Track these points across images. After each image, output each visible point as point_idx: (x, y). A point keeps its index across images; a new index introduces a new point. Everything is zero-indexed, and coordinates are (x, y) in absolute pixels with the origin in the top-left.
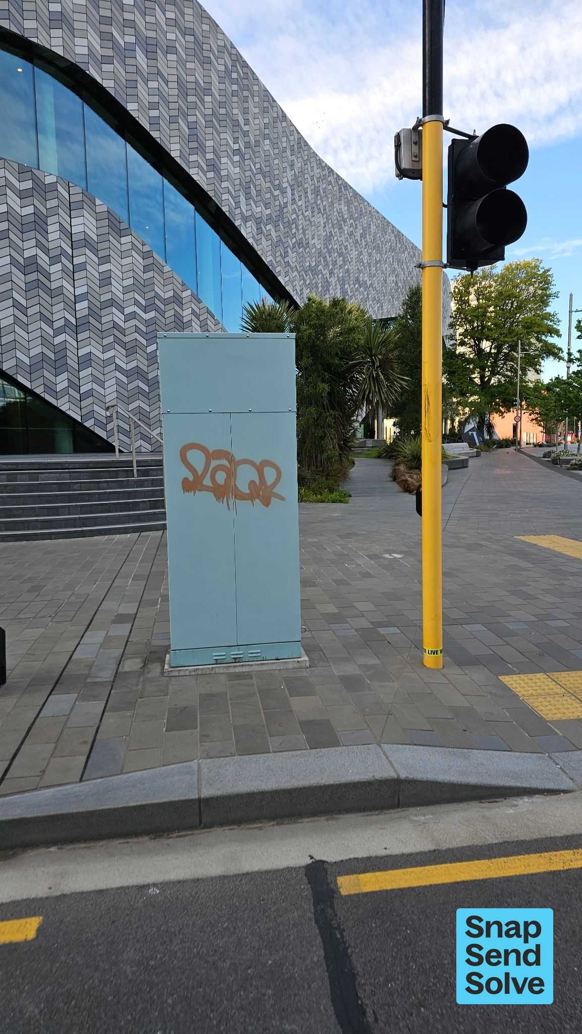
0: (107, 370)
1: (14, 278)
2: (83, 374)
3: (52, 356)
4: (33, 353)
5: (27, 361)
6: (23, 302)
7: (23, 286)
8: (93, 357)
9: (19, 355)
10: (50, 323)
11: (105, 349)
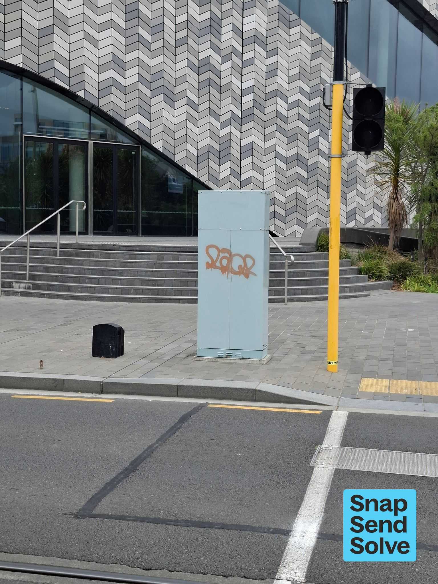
1: (189, 79)
2: (244, 163)
3: (217, 147)
4: (201, 145)
5: (195, 152)
6: (196, 100)
7: (196, 85)
8: (255, 146)
9: (189, 147)
10: (217, 117)
11: (266, 138)
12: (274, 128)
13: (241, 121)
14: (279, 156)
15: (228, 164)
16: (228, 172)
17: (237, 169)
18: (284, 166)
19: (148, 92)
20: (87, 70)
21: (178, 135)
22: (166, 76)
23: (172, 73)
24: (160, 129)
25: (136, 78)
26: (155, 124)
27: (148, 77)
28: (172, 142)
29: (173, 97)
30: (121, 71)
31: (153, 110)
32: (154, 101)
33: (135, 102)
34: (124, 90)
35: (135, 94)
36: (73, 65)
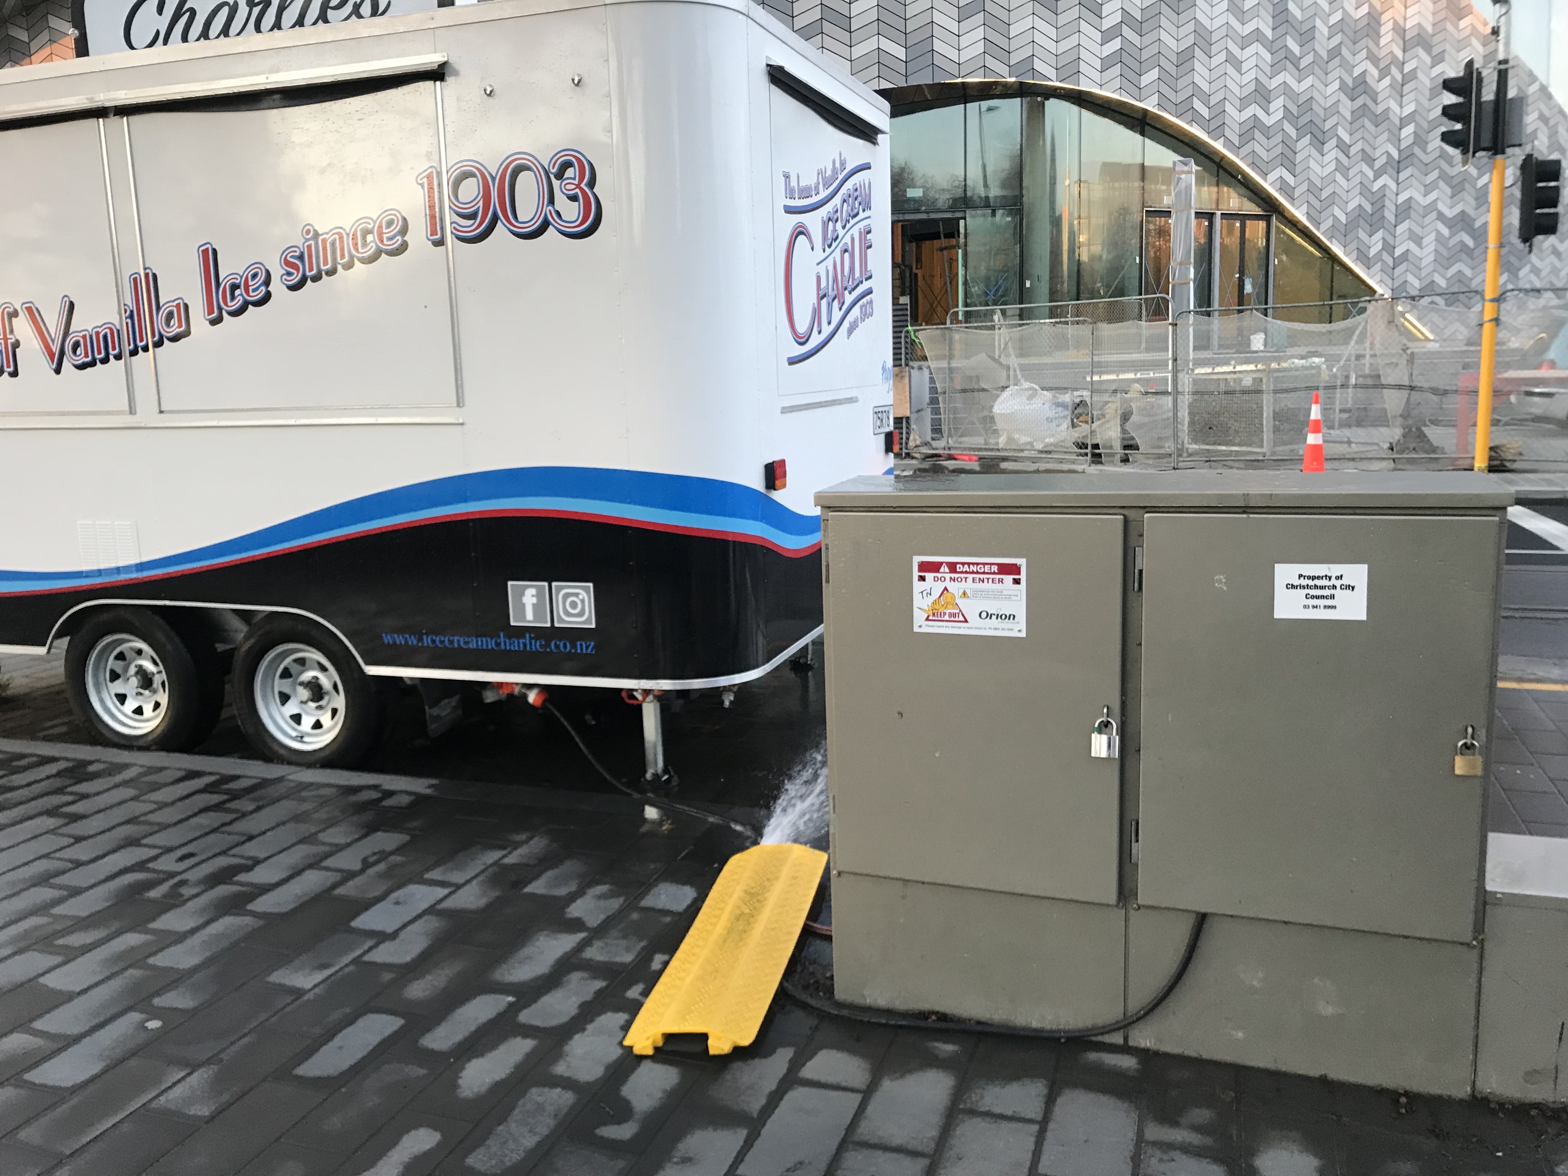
0: (1428, 220)
1: (1342, 110)
2: (1400, 229)
3: (1368, 208)
4: (1351, 206)
5: (1343, 218)
6: (1346, 138)
7: (1348, 116)
8: (1413, 205)
9: (1337, 212)
10: (1370, 161)
11: (1428, 189)
12: (1435, 174)
13: (1397, 166)
14: (1441, 217)
15: (1379, 235)
16: (1379, 246)
17: (1390, 240)
18: (1446, 232)
19: (1293, 133)
20: (1228, 108)
21: (1324, 194)
22: (1315, 107)
23: (1321, 101)
24: (1305, 187)
25: (1280, 114)
26: (1300, 178)
27: (1294, 110)
28: (1317, 204)
29: (1320, 137)
30: (1264, 103)
31: (1299, 158)
32: (1300, 145)
33: (1278, 150)
34: (1267, 132)
35: (1279, 137)
36: (1214, 100)
